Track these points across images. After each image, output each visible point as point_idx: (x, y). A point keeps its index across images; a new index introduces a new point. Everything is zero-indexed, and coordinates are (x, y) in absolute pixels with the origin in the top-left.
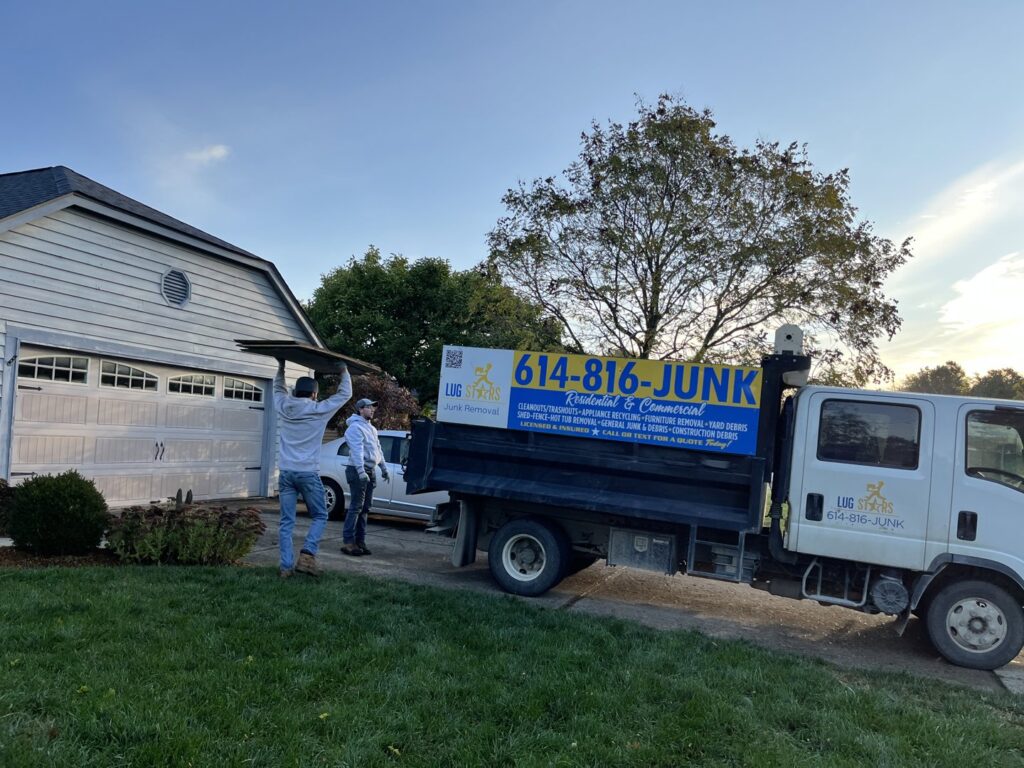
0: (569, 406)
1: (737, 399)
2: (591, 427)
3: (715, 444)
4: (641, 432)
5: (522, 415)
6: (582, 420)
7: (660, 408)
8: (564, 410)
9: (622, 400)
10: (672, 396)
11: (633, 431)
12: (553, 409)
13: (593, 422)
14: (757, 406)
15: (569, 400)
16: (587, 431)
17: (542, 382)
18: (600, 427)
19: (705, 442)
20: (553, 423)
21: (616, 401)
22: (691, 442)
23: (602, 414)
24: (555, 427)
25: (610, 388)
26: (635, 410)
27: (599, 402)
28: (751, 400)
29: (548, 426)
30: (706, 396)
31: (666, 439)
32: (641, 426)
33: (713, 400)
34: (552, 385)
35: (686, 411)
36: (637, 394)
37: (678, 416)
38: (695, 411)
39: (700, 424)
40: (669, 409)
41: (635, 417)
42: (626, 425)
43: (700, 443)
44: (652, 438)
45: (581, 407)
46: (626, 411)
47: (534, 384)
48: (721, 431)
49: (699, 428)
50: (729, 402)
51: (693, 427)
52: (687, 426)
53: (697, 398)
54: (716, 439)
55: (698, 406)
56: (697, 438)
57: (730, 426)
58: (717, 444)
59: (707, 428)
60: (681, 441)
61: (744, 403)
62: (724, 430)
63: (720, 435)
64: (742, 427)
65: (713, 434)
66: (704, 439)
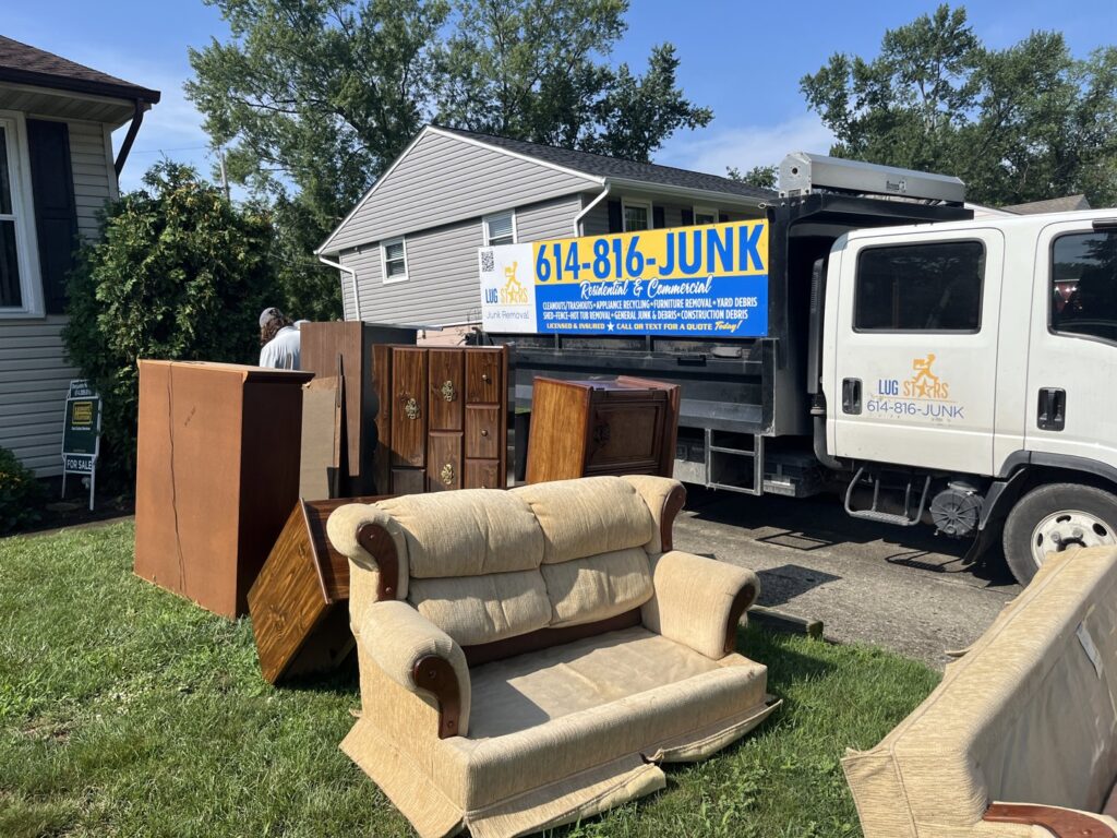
0: (584, 300)
1: (743, 266)
2: (606, 322)
3: (724, 327)
4: (651, 321)
5: (547, 316)
6: (598, 314)
7: (666, 290)
8: (581, 305)
9: (631, 285)
10: (677, 273)
11: (644, 321)
12: (572, 305)
13: (607, 316)
14: (765, 271)
15: (583, 292)
16: (602, 326)
17: (559, 277)
18: (614, 321)
19: (714, 326)
20: (572, 321)
21: (625, 286)
22: (700, 327)
23: (614, 305)
24: (575, 327)
25: (619, 274)
26: (644, 296)
27: (610, 291)
28: (758, 265)
29: (569, 326)
30: (711, 268)
31: (675, 327)
32: (651, 315)
33: (719, 271)
34: (568, 278)
35: (693, 289)
36: (644, 276)
37: (685, 296)
38: (702, 288)
39: (707, 303)
40: (676, 289)
41: (644, 304)
42: (637, 316)
43: (710, 327)
44: (662, 327)
45: (595, 299)
46: (635, 298)
47: (553, 280)
48: (729, 309)
49: (707, 309)
50: (736, 272)
51: (702, 309)
52: (695, 308)
53: (702, 272)
54: (725, 321)
55: (704, 280)
56: (707, 321)
57: (739, 301)
58: (727, 326)
59: (715, 307)
60: (691, 327)
61: (751, 270)
62: (733, 307)
63: (730, 314)
64: (751, 302)
65: (721, 314)
66: (713, 321)
